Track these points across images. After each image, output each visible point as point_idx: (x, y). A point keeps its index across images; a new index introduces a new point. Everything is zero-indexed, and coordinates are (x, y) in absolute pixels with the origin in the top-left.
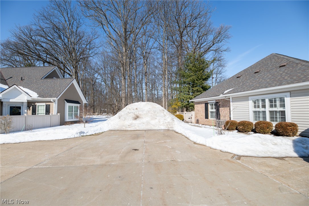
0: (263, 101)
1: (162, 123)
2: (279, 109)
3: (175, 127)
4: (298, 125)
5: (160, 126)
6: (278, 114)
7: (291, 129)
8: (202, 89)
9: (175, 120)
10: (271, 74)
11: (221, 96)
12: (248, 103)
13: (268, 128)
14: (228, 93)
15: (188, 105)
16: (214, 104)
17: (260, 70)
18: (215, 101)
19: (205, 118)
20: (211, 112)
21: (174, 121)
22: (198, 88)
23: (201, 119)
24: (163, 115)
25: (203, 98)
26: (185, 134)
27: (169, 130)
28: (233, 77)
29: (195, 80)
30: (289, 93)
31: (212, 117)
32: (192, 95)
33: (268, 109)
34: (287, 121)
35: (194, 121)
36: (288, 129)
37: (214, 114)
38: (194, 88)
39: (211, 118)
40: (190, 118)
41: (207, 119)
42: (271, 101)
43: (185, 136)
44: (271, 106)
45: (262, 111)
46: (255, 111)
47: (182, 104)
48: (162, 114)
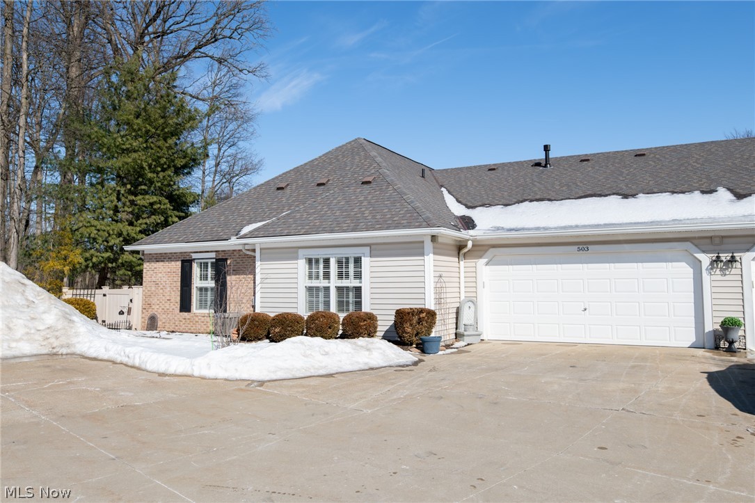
0: (327, 261)
1: (20, 332)
2: (351, 283)
3: (78, 343)
4: (379, 318)
5: (14, 345)
6: (351, 294)
7: (365, 325)
8: (168, 206)
9: (75, 318)
10: (344, 199)
11: (233, 243)
12: (295, 266)
13: (330, 328)
14: (252, 235)
15: (115, 260)
16: (209, 265)
17: (329, 180)
18: (213, 255)
19: (181, 311)
20: (201, 289)
21: (71, 321)
22: (155, 199)
23: (166, 312)
24: (24, 302)
25: (177, 242)
26: (125, 360)
27: (55, 354)
28: (268, 183)
29: (142, 168)
30: (369, 248)
31: (202, 304)
32: (131, 224)
33: (334, 282)
34: (363, 310)
35: (140, 320)
36: (360, 326)
37: (210, 296)
38: (140, 197)
39: (201, 307)
40: (125, 310)
41: (186, 314)
42: (339, 262)
43: (126, 365)
44: (340, 276)
45: (324, 287)
46: (310, 287)
47: (87, 255)
48: (19, 299)
